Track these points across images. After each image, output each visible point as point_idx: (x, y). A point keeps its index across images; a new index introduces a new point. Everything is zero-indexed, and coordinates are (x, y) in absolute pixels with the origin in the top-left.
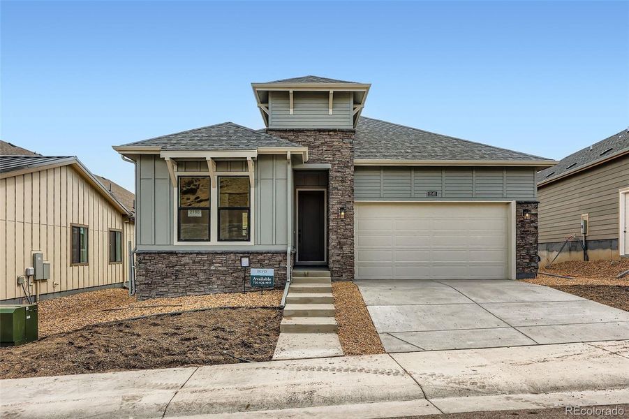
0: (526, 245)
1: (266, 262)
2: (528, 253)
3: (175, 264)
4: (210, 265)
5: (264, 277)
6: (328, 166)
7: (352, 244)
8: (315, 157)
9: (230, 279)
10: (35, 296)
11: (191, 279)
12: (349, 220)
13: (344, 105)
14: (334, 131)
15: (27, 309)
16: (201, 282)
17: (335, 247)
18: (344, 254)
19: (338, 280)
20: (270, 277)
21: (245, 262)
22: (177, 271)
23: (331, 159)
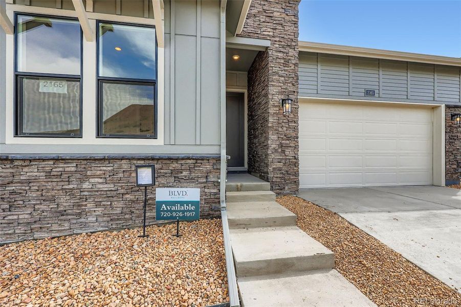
0: (454, 150)
1: (185, 173)
2: (456, 159)
3: (7, 180)
4: (82, 181)
5: (182, 203)
6: (267, 43)
7: (296, 147)
8: (250, 29)
9: (121, 204)
11: (43, 207)
12: (292, 116)
16: (62, 213)
17: (276, 151)
18: (286, 159)
20: (193, 203)
21: (145, 176)
22: (13, 193)
23: (271, 34)
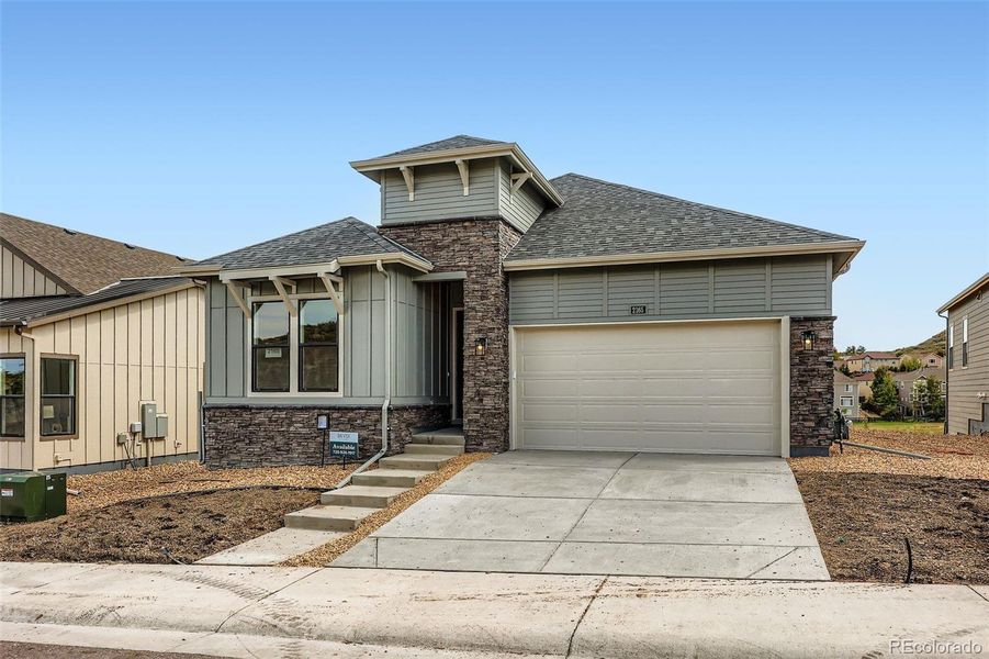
2: (813, 411)
3: (248, 423)
5: (347, 444)
6: (462, 275)
10: (146, 459)
11: (267, 444)
12: (492, 357)
13: (485, 179)
14: (470, 220)
15: (48, 477)
16: (278, 449)
17: (472, 399)
18: (484, 409)
19: (475, 450)
20: (354, 444)
21: (323, 422)
22: (251, 432)
23: (466, 263)
